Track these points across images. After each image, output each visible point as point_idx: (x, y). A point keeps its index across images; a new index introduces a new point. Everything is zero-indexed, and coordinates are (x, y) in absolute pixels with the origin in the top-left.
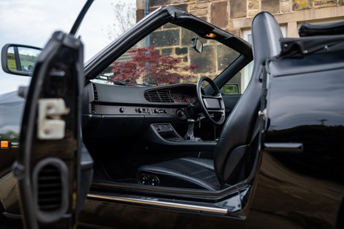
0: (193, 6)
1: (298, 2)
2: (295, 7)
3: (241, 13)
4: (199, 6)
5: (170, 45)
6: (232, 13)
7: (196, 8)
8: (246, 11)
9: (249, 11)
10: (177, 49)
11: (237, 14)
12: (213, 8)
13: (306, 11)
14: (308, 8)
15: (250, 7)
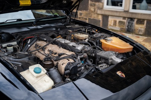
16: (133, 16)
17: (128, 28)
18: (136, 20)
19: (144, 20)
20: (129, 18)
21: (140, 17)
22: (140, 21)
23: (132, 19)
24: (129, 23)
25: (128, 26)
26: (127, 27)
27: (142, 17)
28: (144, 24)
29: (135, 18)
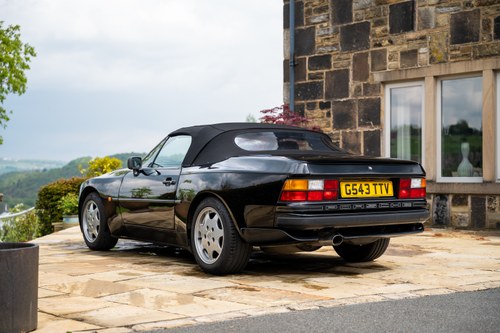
0: (337, 56)
1: (435, 55)
2: (432, 60)
3: (382, 66)
4: (342, 57)
5: (314, 98)
6: (372, 65)
7: (339, 59)
8: (385, 64)
9: (389, 63)
10: (321, 103)
11: (378, 67)
12: (355, 59)
13: (443, 65)
14: (444, 62)
15: (390, 59)
16: (444, 190)
17: (438, 216)
18: (450, 198)
19: (466, 195)
20: (436, 195)
21: (456, 190)
22: (460, 199)
23: (442, 196)
24: (438, 205)
25: (436, 213)
26: (435, 215)
27: (462, 190)
28: (467, 204)
29: (448, 194)
